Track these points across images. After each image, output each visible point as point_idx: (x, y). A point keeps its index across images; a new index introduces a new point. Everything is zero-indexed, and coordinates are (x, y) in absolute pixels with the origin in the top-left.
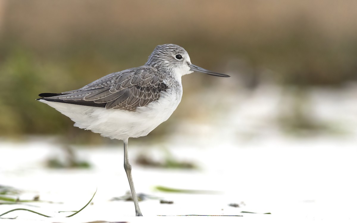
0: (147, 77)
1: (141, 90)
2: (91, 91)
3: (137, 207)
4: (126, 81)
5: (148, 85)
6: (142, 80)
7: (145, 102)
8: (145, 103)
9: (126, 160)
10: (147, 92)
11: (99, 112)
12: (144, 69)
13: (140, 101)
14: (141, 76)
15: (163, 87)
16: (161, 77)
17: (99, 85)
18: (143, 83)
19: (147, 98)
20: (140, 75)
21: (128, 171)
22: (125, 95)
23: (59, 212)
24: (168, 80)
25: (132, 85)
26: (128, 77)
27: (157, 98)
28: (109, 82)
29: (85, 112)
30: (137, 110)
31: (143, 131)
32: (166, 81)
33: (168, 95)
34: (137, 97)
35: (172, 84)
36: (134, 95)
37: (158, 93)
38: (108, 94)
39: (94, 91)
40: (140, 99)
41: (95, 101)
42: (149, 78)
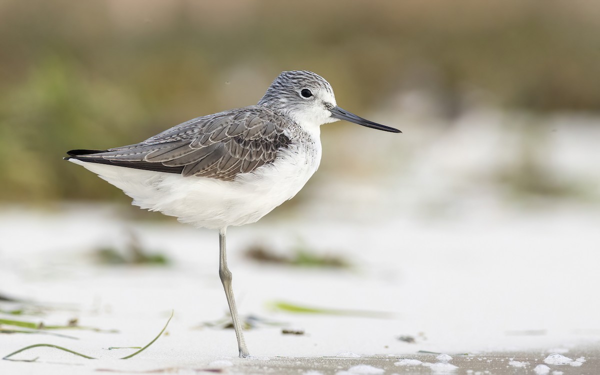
0: (256, 123)
1: (245, 145)
2: (159, 146)
3: (241, 343)
4: (218, 131)
5: (256, 137)
6: (247, 129)
7: (251, 165)
8: (250, 167)
9: (222, 263)
10: (254, 150)
11: (172, 181)
12: (251, 110)
13: (242, 163)
14: (245, 122)
15: (283, 141)
16: (279, 125)
17: (173, 136)
18: (248, 134)
19: (254, 158)
20: (243, 121)
21: (225, 282)
22: (217, 153)
23: (110, 349)
24: (292, 131)
25: (229, 137)
26: (223, 123)
27: (271, 160)
28: (189, 132)
29: (148, 180)
30: (237, 179)
31: (250, 216)
32: (289, 131)
33: (292, 154)
34: (238, 156)
35: (298, 137)
36: (231, 154)
37: (273, 150)
38: (187, 151)
39: (164, 145)
40: (241, 161)
41: (164, 162)
42: (258, 125)
